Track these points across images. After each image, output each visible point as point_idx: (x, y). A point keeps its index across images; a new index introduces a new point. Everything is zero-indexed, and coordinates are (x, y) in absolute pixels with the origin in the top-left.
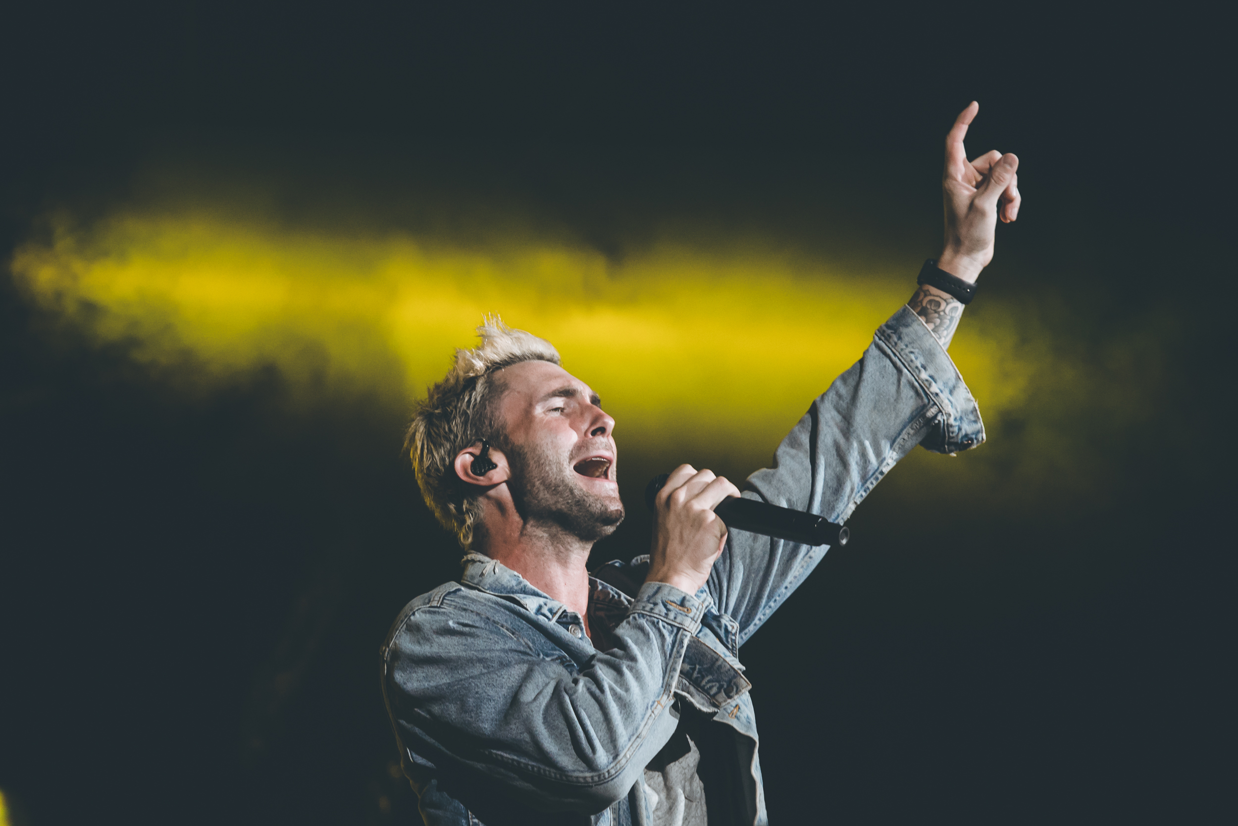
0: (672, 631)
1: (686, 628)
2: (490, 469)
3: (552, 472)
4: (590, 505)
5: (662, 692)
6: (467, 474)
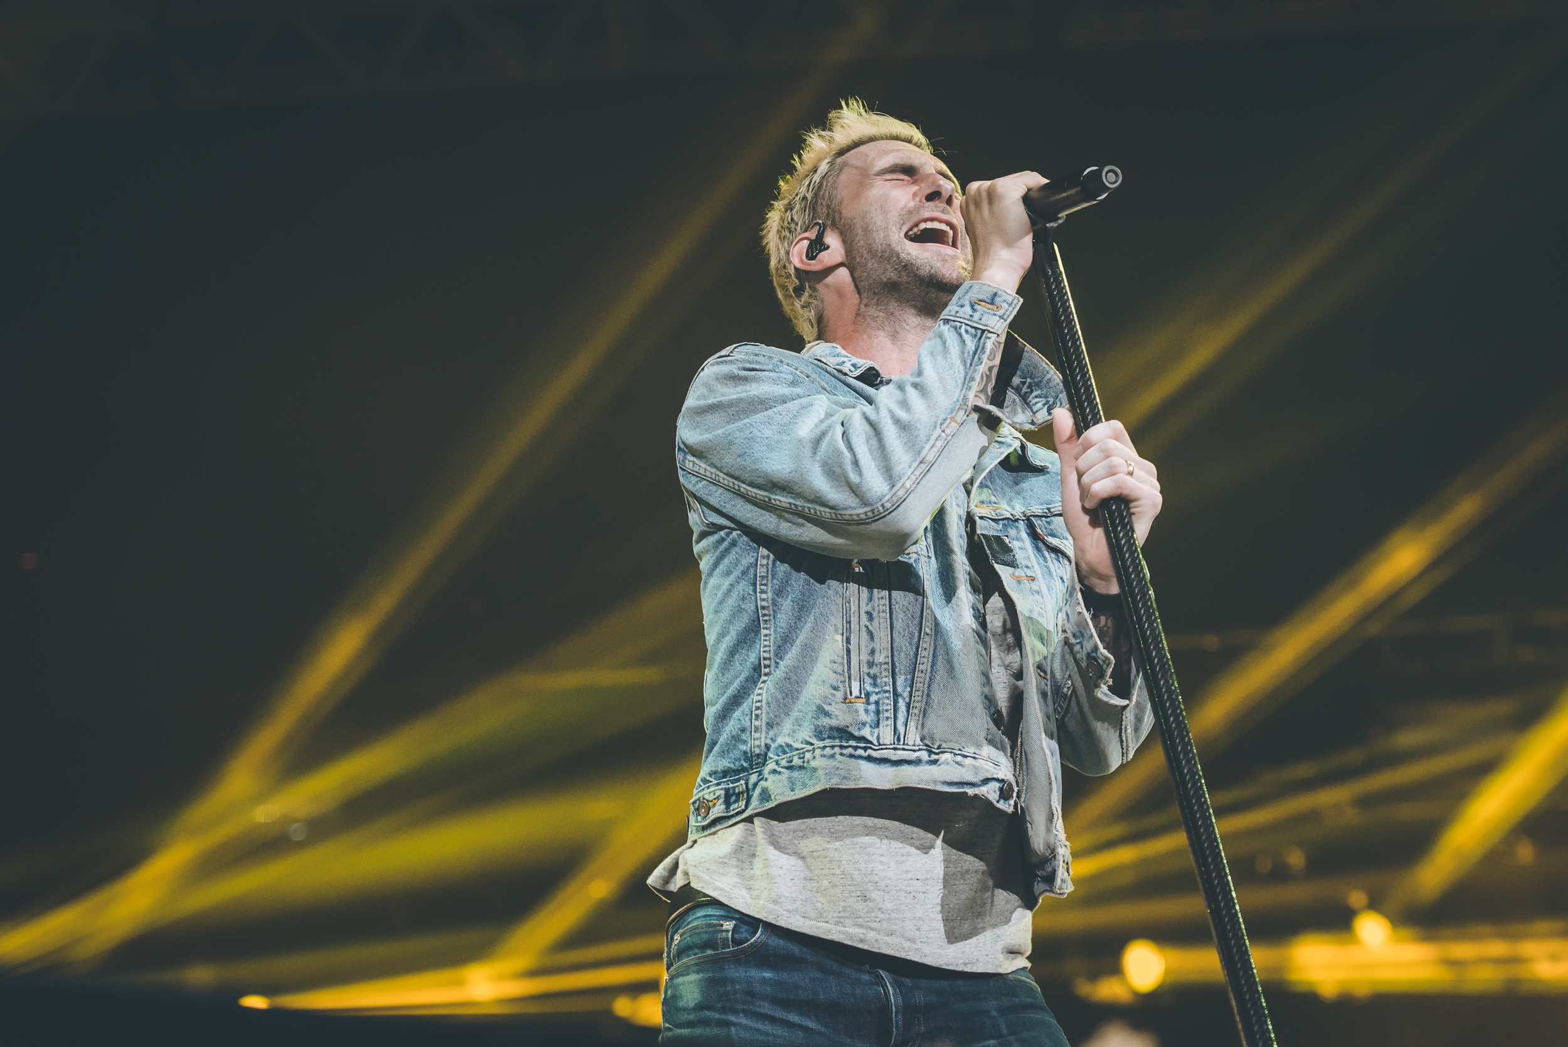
0: (976, 335)
1: (991, 330)
2: (821, 251)
3: (879, 238)
5: (957, 408)
6: (802, 261)
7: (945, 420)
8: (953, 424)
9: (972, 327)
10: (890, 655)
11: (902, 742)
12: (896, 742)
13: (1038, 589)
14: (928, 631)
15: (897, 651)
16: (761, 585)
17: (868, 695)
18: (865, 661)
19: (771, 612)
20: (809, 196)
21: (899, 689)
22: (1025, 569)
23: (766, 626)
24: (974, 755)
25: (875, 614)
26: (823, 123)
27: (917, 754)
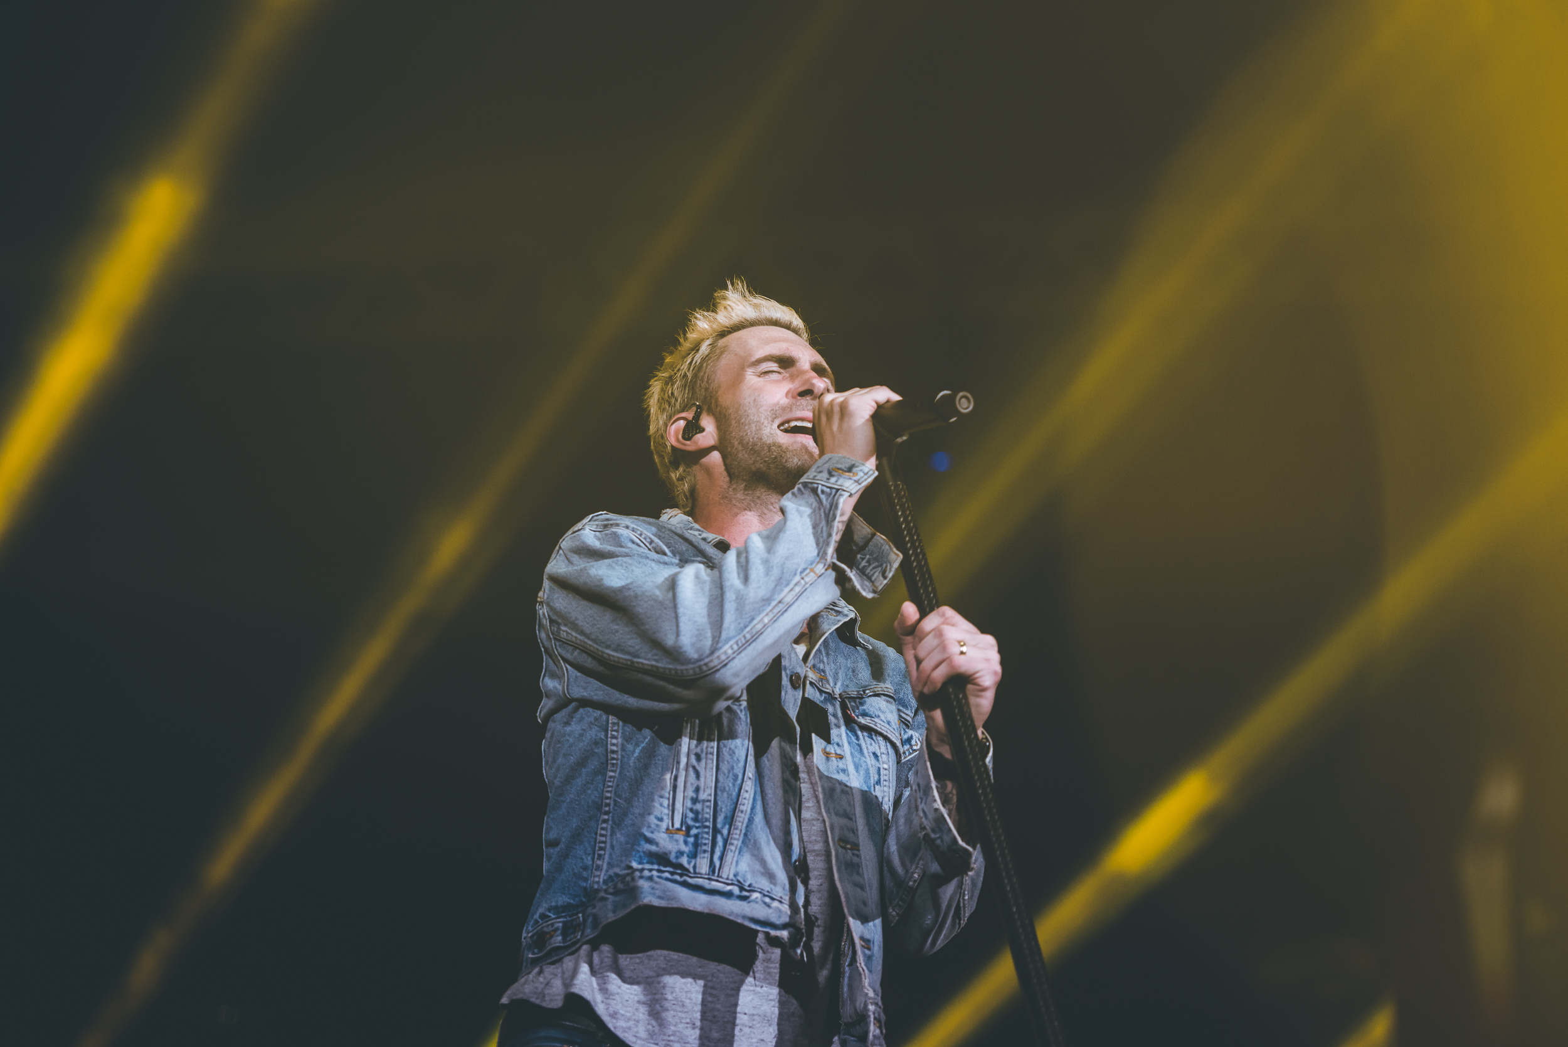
0: (831, 494)
1: (845, 489)
2: (696, 433)
4: (786, 461)
5: (818, 559)
6: (678, 440)
7: (805, 570)
8: (812, 574)
9: (828, 487)
10: (713, 794)
11: (716, 874)
12: (711, 873)
13: (845, 767)
14: (751, 776)
15: (721, 790)
16: (612, 731)
17: (689, 828)
18: (690, 797)
19: (619, 757)
20: (689, 375)
21: (719, 826)
22: (836, 747)
23: (613, 769)
24: (780, 899)
25: (703, 756)
26: (710, 304)
27: (729, 888)
